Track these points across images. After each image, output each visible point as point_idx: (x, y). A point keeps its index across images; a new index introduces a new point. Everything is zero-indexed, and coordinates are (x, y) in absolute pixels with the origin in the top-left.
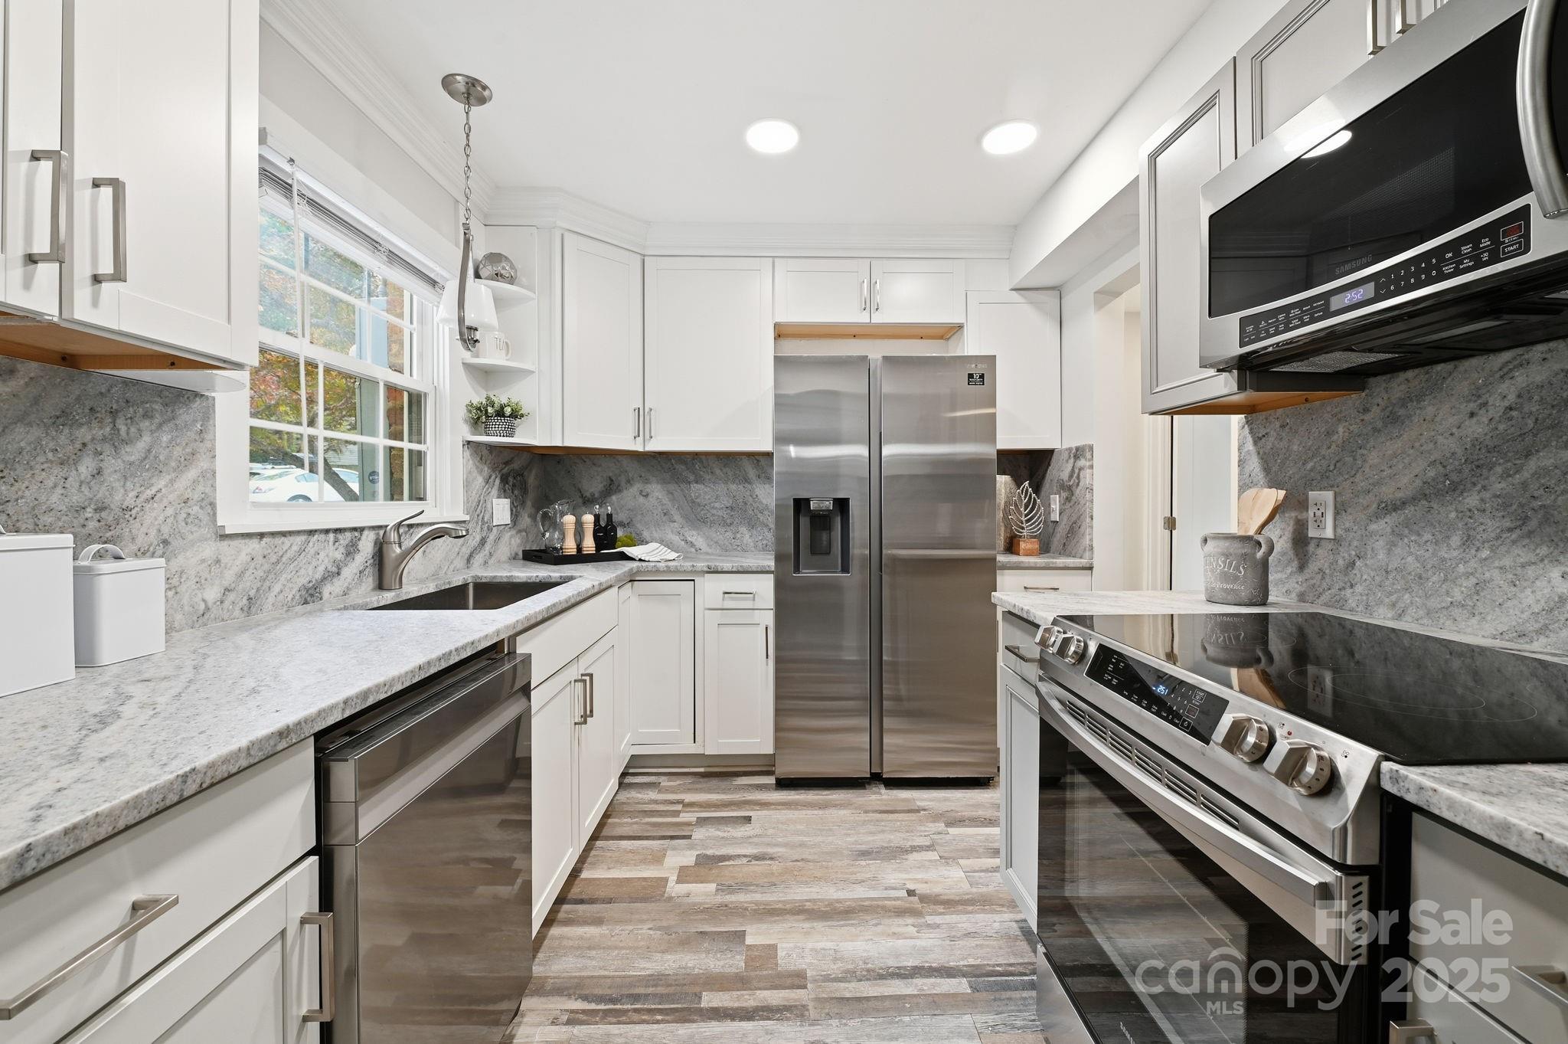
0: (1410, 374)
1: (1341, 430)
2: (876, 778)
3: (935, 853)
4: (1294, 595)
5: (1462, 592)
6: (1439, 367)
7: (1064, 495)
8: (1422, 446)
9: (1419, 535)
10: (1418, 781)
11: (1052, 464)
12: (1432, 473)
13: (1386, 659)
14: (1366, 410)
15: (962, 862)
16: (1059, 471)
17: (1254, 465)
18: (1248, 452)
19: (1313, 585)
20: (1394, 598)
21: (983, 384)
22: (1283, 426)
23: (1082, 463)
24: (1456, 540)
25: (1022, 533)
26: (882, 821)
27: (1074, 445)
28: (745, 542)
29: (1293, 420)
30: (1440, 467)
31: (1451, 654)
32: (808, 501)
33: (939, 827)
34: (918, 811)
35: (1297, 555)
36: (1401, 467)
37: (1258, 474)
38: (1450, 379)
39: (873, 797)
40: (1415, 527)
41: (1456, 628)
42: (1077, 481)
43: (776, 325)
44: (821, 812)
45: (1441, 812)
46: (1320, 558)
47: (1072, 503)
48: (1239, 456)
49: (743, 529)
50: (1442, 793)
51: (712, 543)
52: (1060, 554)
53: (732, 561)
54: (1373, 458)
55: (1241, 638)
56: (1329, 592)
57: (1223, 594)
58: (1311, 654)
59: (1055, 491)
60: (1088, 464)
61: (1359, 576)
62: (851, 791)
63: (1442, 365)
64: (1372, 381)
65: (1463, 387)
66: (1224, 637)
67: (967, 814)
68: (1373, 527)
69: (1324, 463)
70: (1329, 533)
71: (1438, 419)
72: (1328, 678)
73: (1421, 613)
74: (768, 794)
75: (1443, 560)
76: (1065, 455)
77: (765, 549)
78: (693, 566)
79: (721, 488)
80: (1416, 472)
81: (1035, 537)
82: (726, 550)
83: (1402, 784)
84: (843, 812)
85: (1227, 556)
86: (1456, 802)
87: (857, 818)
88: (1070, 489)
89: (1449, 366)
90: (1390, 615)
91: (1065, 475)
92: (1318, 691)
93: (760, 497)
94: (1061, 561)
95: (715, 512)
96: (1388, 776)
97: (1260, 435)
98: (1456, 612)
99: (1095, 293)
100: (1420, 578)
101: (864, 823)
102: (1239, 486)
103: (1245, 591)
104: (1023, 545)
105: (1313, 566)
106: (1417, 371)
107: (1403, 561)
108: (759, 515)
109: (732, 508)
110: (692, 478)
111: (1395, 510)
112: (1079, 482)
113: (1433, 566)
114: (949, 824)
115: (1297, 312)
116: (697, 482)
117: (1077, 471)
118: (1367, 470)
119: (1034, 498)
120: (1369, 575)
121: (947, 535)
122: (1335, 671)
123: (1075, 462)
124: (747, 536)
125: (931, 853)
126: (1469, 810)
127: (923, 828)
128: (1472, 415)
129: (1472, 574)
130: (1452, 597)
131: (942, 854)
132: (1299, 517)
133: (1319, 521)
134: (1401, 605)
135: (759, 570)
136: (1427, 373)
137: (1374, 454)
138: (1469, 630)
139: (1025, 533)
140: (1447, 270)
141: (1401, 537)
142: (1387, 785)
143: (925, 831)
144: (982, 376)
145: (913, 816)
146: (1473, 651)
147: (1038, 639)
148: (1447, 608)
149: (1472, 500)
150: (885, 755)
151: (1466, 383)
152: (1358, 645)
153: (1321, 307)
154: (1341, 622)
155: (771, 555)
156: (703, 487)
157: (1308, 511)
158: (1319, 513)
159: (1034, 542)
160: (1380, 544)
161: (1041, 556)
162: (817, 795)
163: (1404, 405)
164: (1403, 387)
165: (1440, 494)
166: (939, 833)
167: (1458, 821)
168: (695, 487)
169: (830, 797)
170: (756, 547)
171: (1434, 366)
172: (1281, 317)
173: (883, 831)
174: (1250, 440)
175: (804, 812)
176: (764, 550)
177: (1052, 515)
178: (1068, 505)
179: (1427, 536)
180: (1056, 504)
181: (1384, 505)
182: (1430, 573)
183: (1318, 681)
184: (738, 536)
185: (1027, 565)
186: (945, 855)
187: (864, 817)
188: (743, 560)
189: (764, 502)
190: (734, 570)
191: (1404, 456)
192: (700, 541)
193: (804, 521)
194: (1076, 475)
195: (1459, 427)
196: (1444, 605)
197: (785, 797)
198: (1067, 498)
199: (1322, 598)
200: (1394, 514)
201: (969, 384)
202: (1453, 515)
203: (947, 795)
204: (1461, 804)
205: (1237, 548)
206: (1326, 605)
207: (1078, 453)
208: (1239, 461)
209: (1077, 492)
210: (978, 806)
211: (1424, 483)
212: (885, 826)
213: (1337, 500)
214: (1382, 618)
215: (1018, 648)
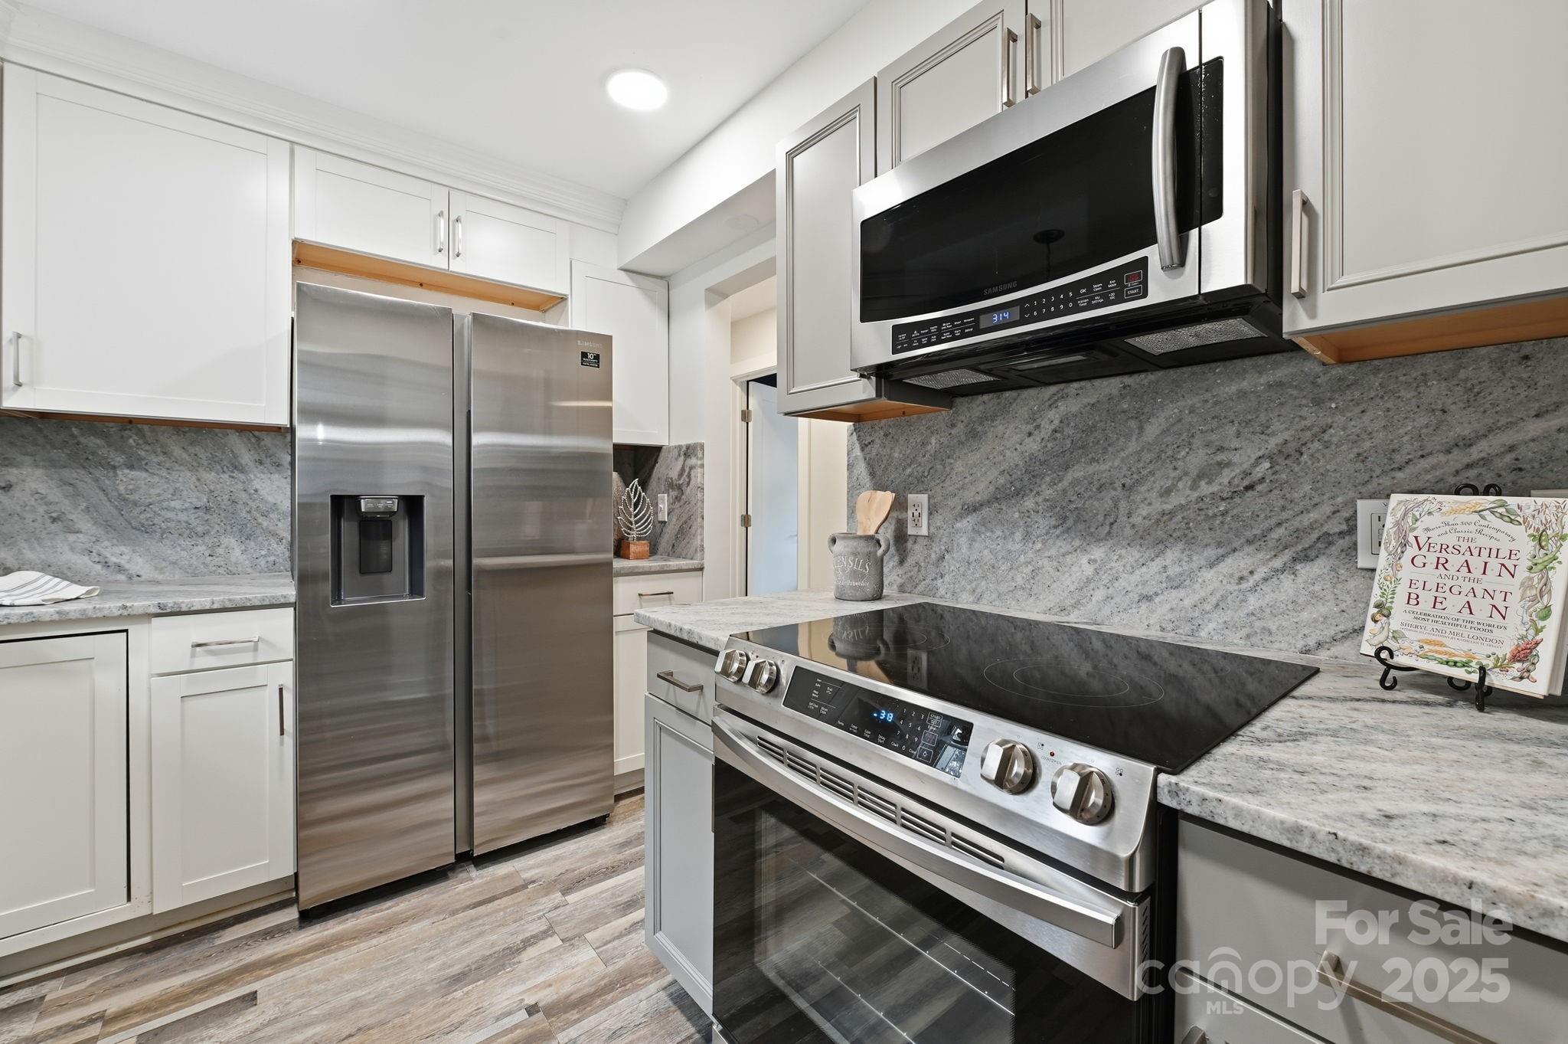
0: (986, 397)
1: (933, 441)
2: (466, 859)
3: (556, 936)
4: (895, 587)
5: (1023, 578)
6: (1007, 394)
7: (674, 493)
8: (994, 458)
9: (992, 531)
10: (1200, 793)
11: (659, 461)
12: (1002, 481)
13: (968, 637)
14: (953, 426)
15: (589, 936)
16: (667, 469)
17: (862, 468)
18: (856, 458)
19: (911, 577)
20: (974, 585)
21: (598, 367)
22: (886, 435)
23: (693, 461)
24: (1018, 536)
25: (629, 534)
26: (477, 919)
27: (684, 442)
28: (233, 559)
29: (894, 430)
30: (1008, 476)
31: (1015, 629)
32: (355, 499)
33: (555, 899)
34: (525, 886)
35: (898, 550)
36: (979, 475)
37: (865, 478)
38: (1015, 404)
39: (461, 887)
40: (989, 525)
41: (1019, 608)
42: (687, 480)
43: (296, 244)
44: (382, 939)
45: (1227, 821)
46: (917, 552)
47: (682, 502)
48: (848, 461)
49: (230, 541)
50: (1227, 803)
51: (164, 564)
52: (668, 555)
53: (210, 593)
54: (959, 466)
55: (867, 632)
56: (924, 582)
57: (853, 591)
58: (909, 638)
59: (663, 489)
60: (699, 462)
61: (947, 567)
62: (427, 889)
63: (1010, 392)
64: (959, 400)
65: (1023, 412)
66: (854, 634)
67: (586, 868)
68: (958, 525)
69: (920, 469)
70: (924, 531)
71: (1006, 436)
72: (924, 657)
73: (994, 596)
74: (288, 941)
75: (1009, 552)
76: (675, 453)
77: (272, 568)
78: (125, 607)
79: (184, 478)
80: (989, 480)
81: (644, 539)
82: (193, 575)
83: (1183, 797)
84: (416, 927)
85: (855, 554)
86: (1242, 811)
87: (442, 928)
88: (679, 487)
89: (1014, 394)
90: (971, 600)
91: (674, 474)
92: (916, 670)
93: (262, 492)
94: (674, 563)
95: (169, 515)
96: (1166, 790)
97: (866, 443)
98: (1019, 593)
99: (706, 289)
100: (993, 567)
101: (452, 931)
102: (848, 488)
103: (869, 586)
104: (633, 548)
105: (910, 561)
106: (991, 395)
107: (981, 554)
108: (261, 519)
109: (207, 509)
110: (119, 459)
111: (974, 511)
112: (689, 481)
113: (1003, 558)
114: (566, 892)
115: (948, 325)
116: (131, 467)
117: (687, 470)
118: (954, 477)
119: (644, 497)
120: (955, 566)
121: (537, 538)
122: (930, 653)
123: (685, 461)
124: (237, 552)
125: (550, 939)
126: (1258, 817)
127: (534, 909)
128: (1030, 434)
129: (1030, 563)
130: (1016, 582)
131: (563, 936)
132: (900, 517)
133: (916, 520)
134: (979, 590)
135: (267, 603)
136: (999, 398)
137: (959, 463)
138: (1028, 608)
139: (634, 534)
140: (1083, 303)
141: (979, 533)
142: (1165, 799)
143: (538, 911)
144: (597, 357)
145: (519, 897)
146: (1031, 625)
147: (719, 667)
148: (1012, 591)
149: (1029, 503)
150: (477, 820)
151: (1026, 409)
152: (947, 626)
153: (974, 324)
154: (933, 607)
155: (287, 576)
156: (144, 475)
157: (907, 512)
158: (916, 514)
159: (644, 544)
160: (963, 540)
161: (651, 558)
162: (373, 913)
163: (981, 424)
164: (981, 408)
165: (1008, 497)
166: (556, 908)
167: (1245, 829)
168: (124, 474)
169: (393, 909)
170: (254, 566)
171: (1004, 393)
172: (933, 329)
173: (481, 934)
174: (857, 446)
175: (354, 949)
176: (270, 571)
177: (660, 515)
178: (677, 505)
179: (999, 533)
180: (663, 503)
181: (966, 507)
182: (1000, 563)
183: (916, 661)
184: (220, 551)
185: (641, 570)
186: (570, 934)
187: (451, 922)
188: (233, 589)
189: (271, 499)
190: (215, 606)
191: (981, 465)
192: (138, 563)
193: (349, 530)
194: (686, 474)
195: (1021, 444)
196: (1011, 589)
197: (318, 935)
198: (676, 498)
199: (918, 588)
200: (974, 514)
201: (582, 364)
202: (1017, 515)
203: (558, 852)
204: (1249, 812)
205: (864, 547)
206: (922, 594)
207: (689, 451)
208: (848, 465)
209: (688, 491)
210: (597, 854)
211: (997, 488)
212: (484, 925)
213: (931, 502)
214: (965, 602)
215: (671, 674)
